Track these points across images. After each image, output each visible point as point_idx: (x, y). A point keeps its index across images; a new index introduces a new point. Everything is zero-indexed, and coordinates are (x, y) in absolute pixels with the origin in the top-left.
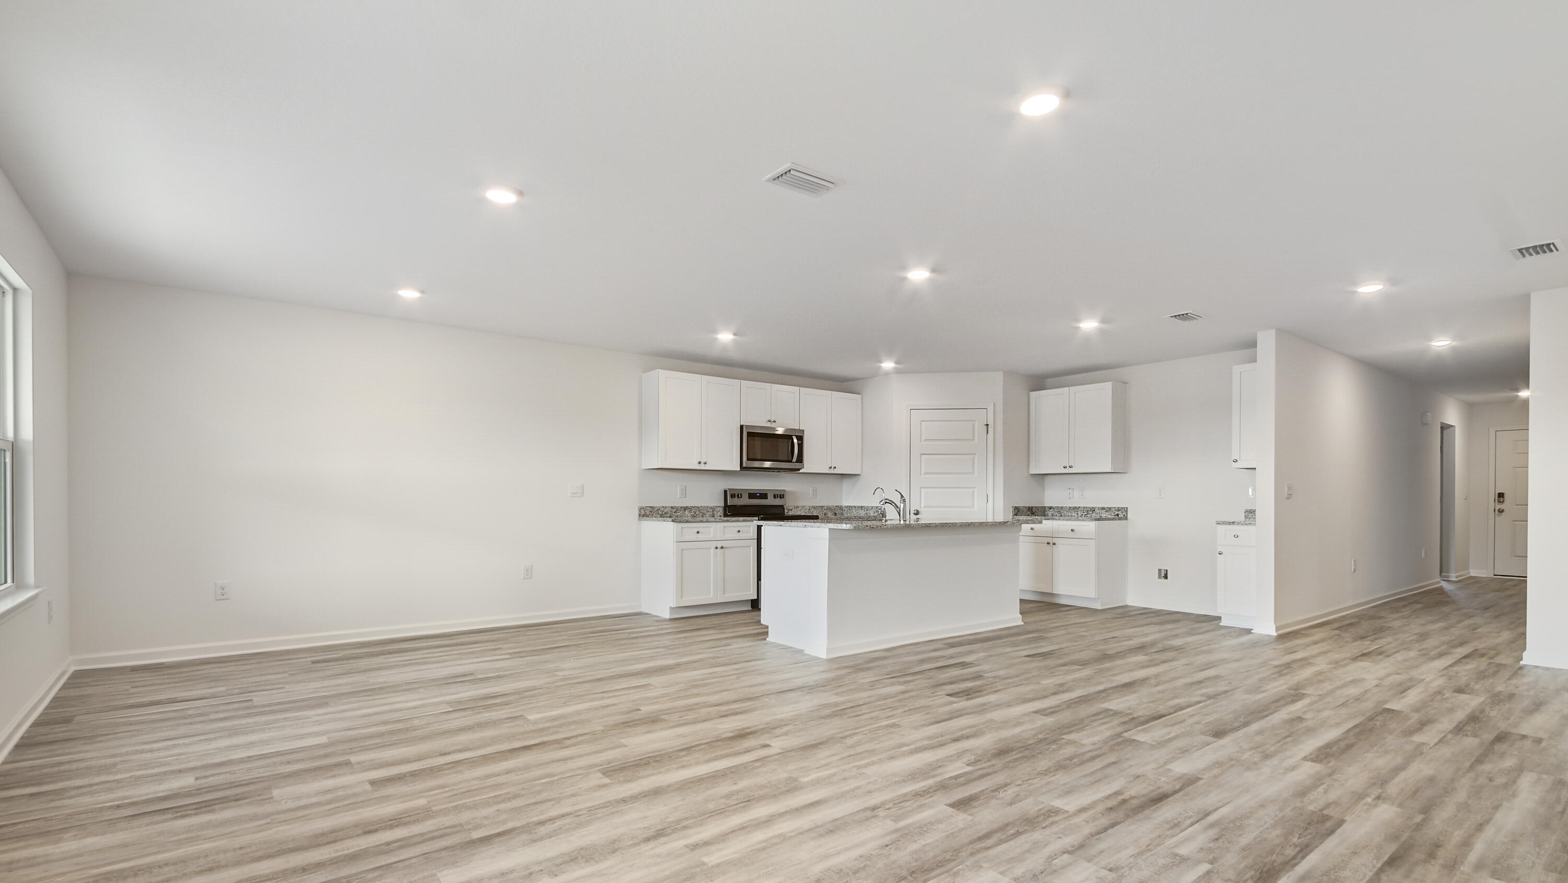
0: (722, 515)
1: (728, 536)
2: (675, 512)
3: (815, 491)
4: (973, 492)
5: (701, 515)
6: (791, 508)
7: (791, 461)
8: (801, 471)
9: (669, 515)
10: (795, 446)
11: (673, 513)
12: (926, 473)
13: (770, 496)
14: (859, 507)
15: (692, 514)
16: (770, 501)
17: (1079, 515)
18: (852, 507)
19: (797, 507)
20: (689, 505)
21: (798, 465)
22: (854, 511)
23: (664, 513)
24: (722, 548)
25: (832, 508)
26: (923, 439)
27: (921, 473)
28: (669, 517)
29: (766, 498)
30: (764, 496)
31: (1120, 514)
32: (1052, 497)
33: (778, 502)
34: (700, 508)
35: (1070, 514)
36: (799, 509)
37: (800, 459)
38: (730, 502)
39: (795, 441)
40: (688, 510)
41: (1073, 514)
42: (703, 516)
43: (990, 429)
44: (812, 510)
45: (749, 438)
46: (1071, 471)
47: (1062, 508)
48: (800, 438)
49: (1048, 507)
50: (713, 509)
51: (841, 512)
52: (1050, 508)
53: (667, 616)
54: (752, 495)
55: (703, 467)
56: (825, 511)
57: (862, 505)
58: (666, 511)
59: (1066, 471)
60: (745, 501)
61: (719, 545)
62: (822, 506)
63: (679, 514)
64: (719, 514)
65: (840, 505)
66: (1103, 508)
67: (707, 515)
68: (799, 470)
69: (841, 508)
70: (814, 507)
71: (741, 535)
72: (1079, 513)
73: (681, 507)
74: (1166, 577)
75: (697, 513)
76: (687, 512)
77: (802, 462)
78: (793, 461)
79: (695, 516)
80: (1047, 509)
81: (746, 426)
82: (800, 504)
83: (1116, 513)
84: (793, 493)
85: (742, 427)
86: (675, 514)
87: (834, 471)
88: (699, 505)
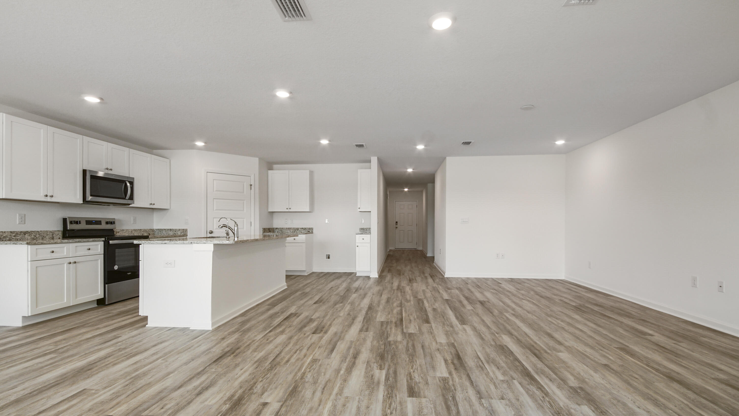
0: (61, 237)
1: (78, 254)
2: (14, 236)
3: (135, 220)
4: (243, 221)
5: (41, 238)
6: (118, 231)
7: (125, 199)
8: (131, 206)
9: (8, 239)
10: (129, 188)
11: (13, 237)
12: (216, 210)
13: (103, 223)
14: (168, 230)
15: (32, 237)
16: (103, 226)
17: (291, 232)
18: (162, 230)
19: (123, 230)
20: (29, 230)
21: (129, 202)
22: (164, 232)
23: (2, 237)
24: (75, 262)
25: (147, 231)
26: (215, 190)
27: (213, 209)
28: (8, 240)
29: (101, 224)
30: (98, 222)
31: (309, 231)
32: (278, 223)
33: (109, 227)
34: (40, 232)
35: (287, 231)
36: (124, 232)
37: (131, 198)
38: (69, 227)
39: (128, 184)
40: (28, 234)
41: (288, 231)
42: (42, 239)
43: (253, 187)
44: (134, 232)
45: (91, 179)
46: (290, 210)
47: (282, 228)
48: (132, 183)
49: (275, 228)
50: (53, 233)
51: (153, 233)
52: (277, 228)
53: (20, 324)
54: (89, 222)
55: (49, 199)
56: (142, 233)
57: (171, 228)
58: (5, 236)
59: (287, 210)
60: (83, 226)
61: (72, 260)
62: (141, 230)
63: (19, 237)
64: (58, 237)
65: (152, 229)
66: (302, 228)
67: (47, 237)
68: (129, 204)
69: (153, 230)
70: (135, 230)
71: (91, 252)
72: (291, 231)
73: (21, 232)
74: (329, 258)
75: (38, 236)
76: (26, 236)
77: (133, 200)
78: (126, 199)
79: (35, 239)
80: (275, 229)
81: (90, 171)
82: (125, 228)
83: (308, 230)
84: (119, 220)
85: (84, 172)
86: (15, 238)
87: (153, 206)
88: (39, 230)
